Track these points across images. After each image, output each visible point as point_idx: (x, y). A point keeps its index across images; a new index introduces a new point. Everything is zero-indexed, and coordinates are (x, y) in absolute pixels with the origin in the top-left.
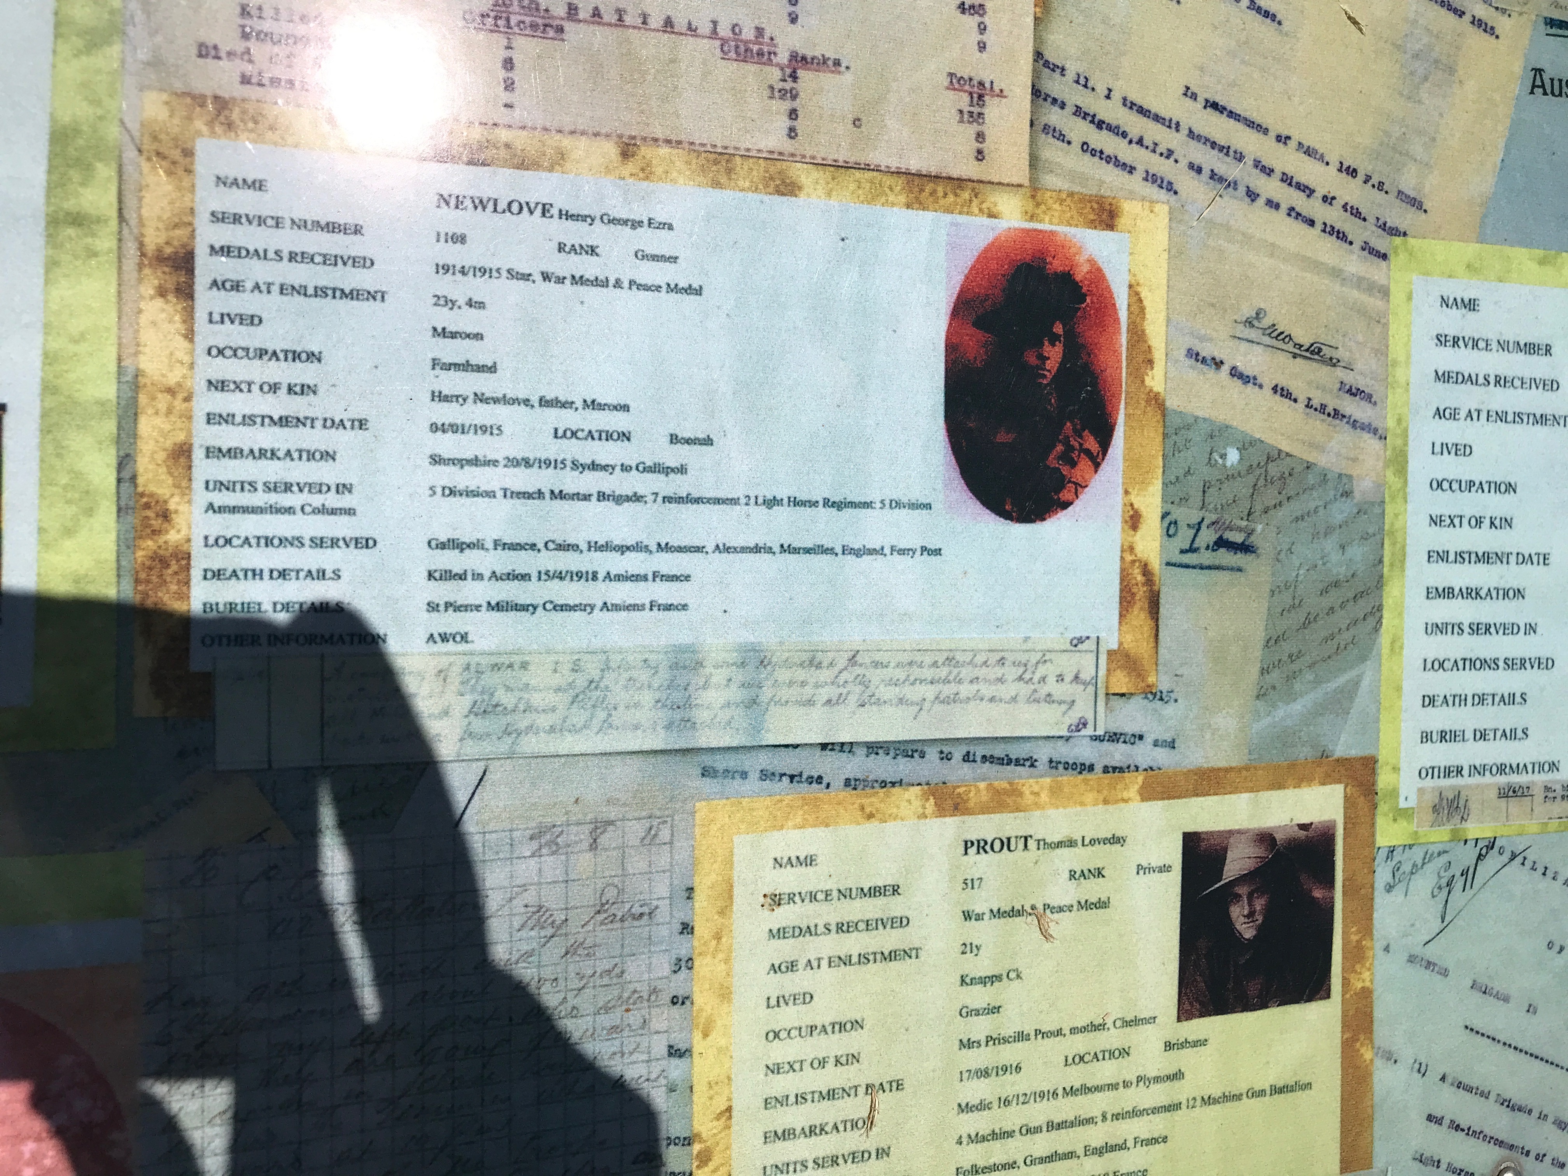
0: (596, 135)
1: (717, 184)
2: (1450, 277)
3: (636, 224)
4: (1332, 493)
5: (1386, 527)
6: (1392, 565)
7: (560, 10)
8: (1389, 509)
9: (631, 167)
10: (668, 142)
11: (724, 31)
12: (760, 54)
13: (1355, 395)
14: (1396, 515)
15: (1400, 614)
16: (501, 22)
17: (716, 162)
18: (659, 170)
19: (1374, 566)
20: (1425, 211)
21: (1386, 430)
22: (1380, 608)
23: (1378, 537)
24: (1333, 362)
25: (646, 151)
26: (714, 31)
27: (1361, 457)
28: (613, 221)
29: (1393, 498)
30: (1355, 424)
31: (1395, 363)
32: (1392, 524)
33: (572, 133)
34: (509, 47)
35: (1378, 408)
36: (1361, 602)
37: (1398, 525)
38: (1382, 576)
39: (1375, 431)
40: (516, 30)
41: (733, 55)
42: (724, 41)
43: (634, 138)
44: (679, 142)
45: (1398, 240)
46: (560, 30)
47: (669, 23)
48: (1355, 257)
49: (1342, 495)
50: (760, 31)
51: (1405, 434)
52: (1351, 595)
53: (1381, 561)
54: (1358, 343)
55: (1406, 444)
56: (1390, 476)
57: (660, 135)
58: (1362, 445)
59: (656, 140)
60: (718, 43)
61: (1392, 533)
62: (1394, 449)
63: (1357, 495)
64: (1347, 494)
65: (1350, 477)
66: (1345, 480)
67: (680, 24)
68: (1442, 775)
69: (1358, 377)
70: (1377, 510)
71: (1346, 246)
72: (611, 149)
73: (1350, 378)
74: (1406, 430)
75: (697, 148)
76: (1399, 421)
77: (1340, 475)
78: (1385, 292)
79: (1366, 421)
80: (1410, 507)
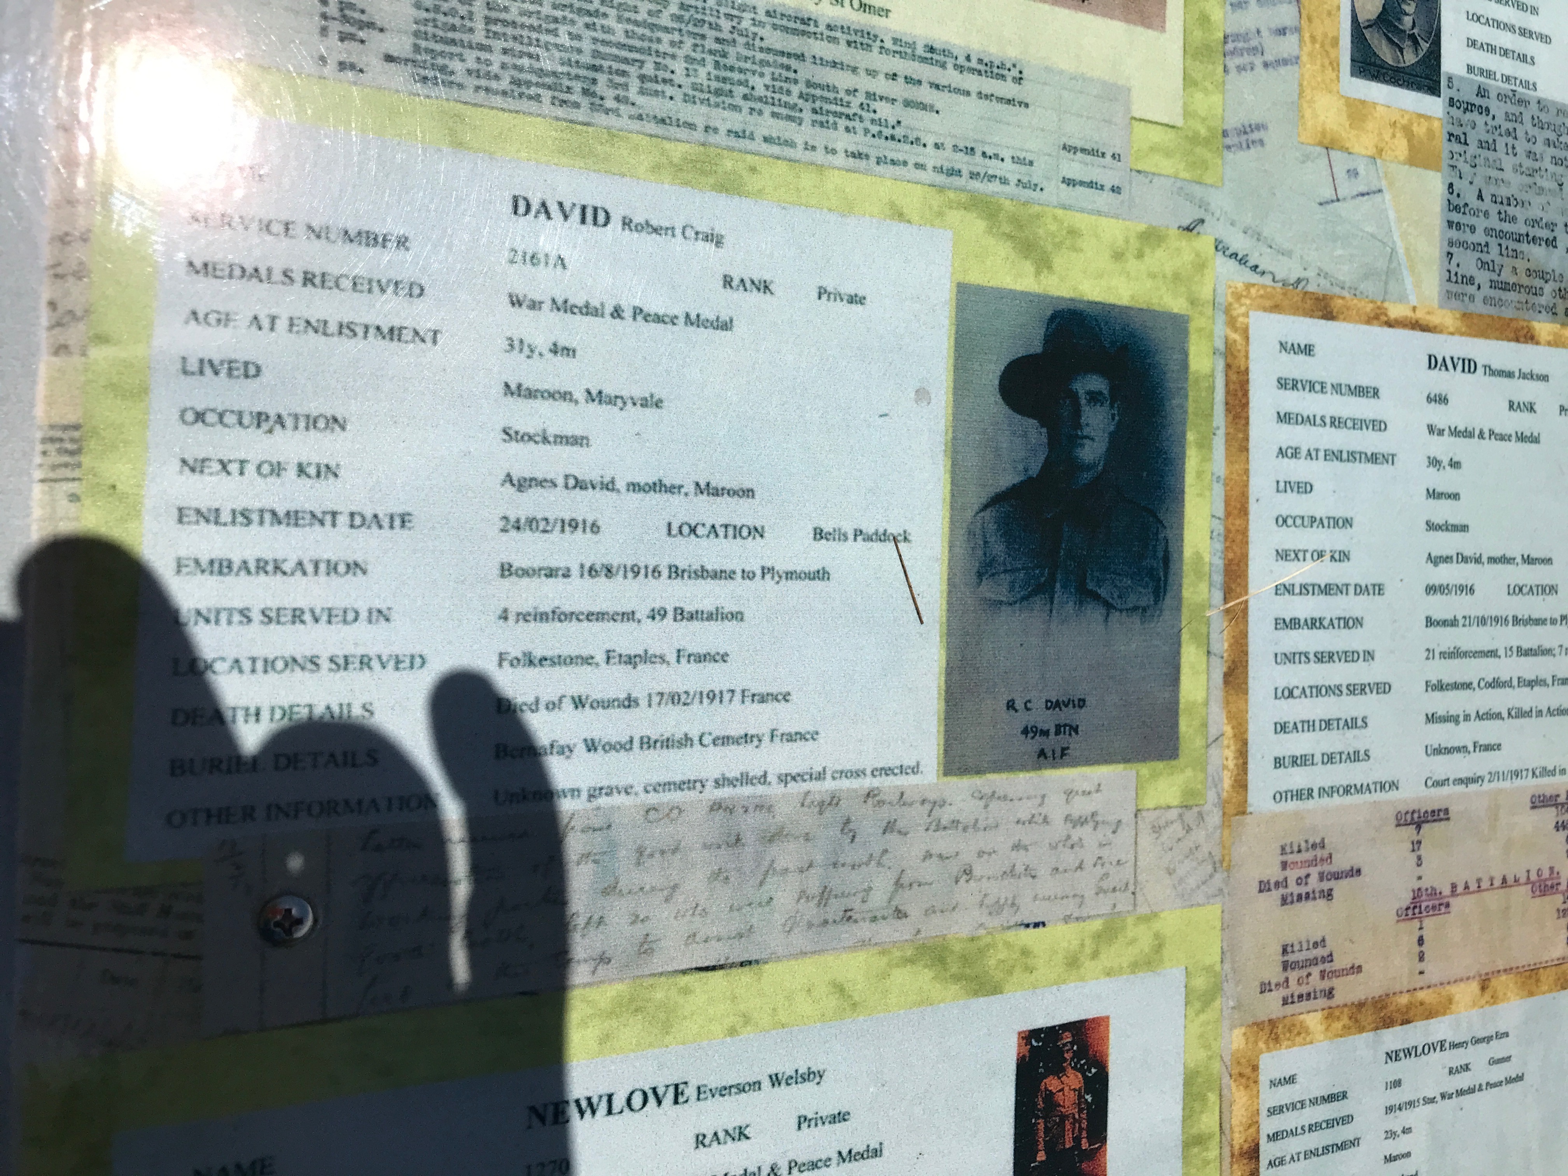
0: (1468, 979)
1: (1531, 994)
3: (1488, 1039)
7: (1447, 891)
9: (1487, 996)
10: (1505, 970)
11: (1534, 876)
12: (1552, 887)
16: (1417, 911)
17: (1530, 977)
18: (1501, 995)
25: (1494, 982)
26: (1528, 878)
28: (1478, 1041)
33: (1455, 981)
34: (1421, 928)
40: (1424, 914)
41: (1538, 893)
42: (1533, 883)
43: (1487, 974)
44: (1511, 969)
46: (1448, 905)
47: (1504, 880)
50: (1551, 869)
57: (1501, 968)
59: (1499, 971)
60: (1530, 886)
67: (1510, 880)
72: (1474, 986)
75: (1521, 970)
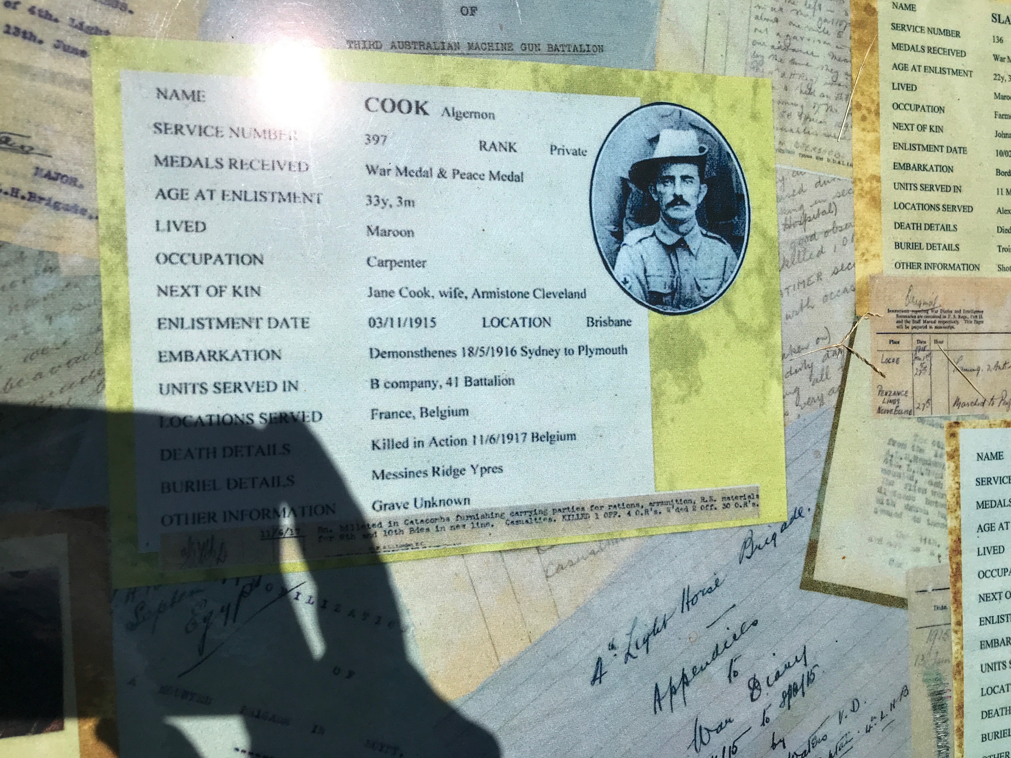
2: (167, 70)
4: (32, 269)
5: (104, 298)
6: (113, 333)
8: (106, 283)
13: (55, 179)
14: (116, 288)
15: (127, 377)
19: (91, 333)
20: (131, 12)
21: (97, 210)
22: (101, 372)
23: (94, 308)
24: (24, 150)
27: (66, 235)
29: (110, 272)
30: (56, 206)
31: (103, 150)
32: (111, 295)
35: (85, 191)
36: (77, 368)
37: (118, 296)
38: (101, 343)
39: (83, 212)
45: (99, 39)
48: (47, 55)
49: (45, 271)
51: (122, 214)
52: (63, 360)
53: (99, 329)
54: (56, 132)
55: (123, 222)
56: (106, 252)
58: (67, 224)
61: (111, 304)
62: (108, 227)
63: (65, 270)
64: (52, 269)
65: (54, 254)
66: (47, 256)
68: (190, 521)
69: (59, 163)
70: (91, 283)
71: (36, 45)
73: (46, 164)
74: (123, 210)
76: (113, 202)
77: (41, 253)
78: (87, 86)
79: (71, 203)
80: (132, 280)
